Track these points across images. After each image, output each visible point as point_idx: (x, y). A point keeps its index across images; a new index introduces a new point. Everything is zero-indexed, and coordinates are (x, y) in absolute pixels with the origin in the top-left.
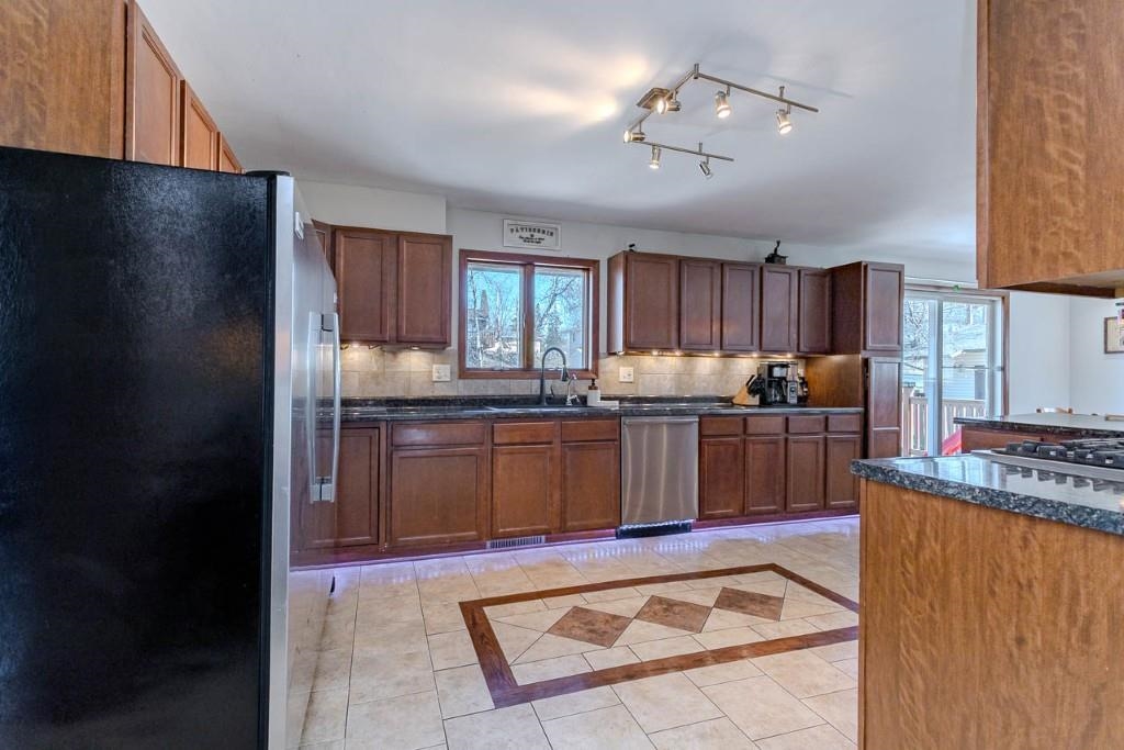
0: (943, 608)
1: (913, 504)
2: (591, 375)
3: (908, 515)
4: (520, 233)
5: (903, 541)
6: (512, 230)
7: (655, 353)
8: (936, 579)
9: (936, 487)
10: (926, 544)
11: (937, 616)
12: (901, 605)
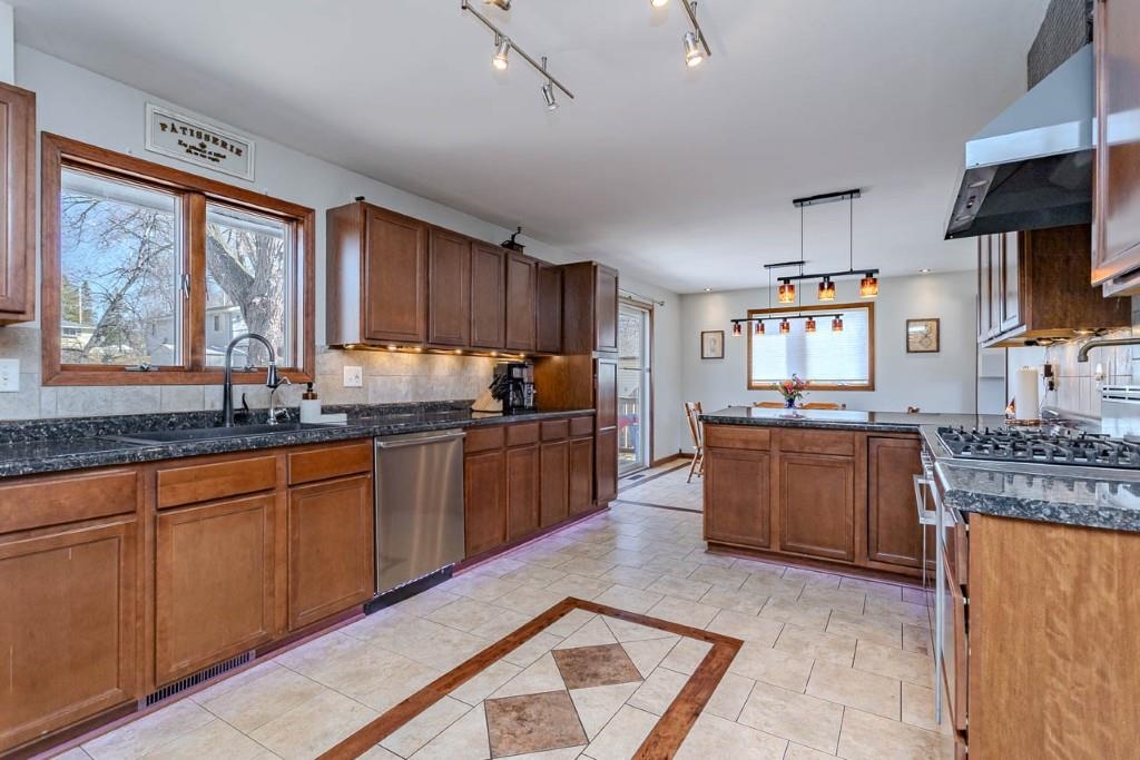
0: (1123, 675)
1: (1067, 543)
2: (305, 378)
3: (1057, 558)
4: (180, 136)
5: (1049, 593)
6: (164, 126)
7: (392, 348)
8: (1110, 638)
9: (1118, 520)
10: (1092, 594)
11: (1114, 686)
12: (1047, 678)
